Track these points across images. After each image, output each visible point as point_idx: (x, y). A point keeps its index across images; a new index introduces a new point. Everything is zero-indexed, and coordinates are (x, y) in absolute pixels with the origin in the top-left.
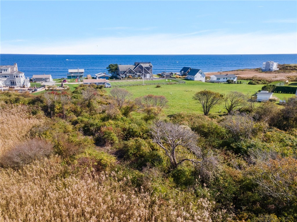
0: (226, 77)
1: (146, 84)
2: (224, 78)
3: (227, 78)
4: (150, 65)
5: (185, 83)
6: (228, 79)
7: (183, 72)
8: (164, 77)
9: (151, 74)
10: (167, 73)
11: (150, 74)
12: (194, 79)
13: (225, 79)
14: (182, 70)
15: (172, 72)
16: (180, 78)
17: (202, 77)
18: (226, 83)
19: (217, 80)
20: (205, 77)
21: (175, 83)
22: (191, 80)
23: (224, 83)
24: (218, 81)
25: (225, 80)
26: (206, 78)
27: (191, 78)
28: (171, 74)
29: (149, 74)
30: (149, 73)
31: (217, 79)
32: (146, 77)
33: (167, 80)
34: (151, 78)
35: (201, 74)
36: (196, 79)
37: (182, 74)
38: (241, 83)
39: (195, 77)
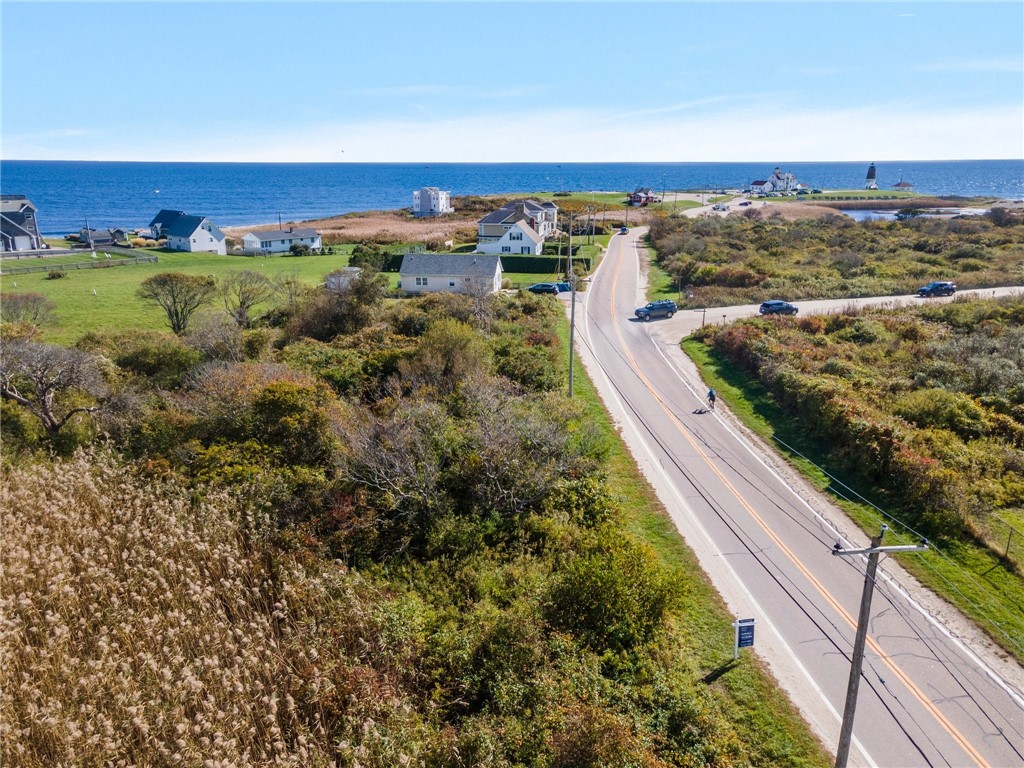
0: (289, 237)
1: (11, 271)
2: (283, 242)
3: (291, 241)
4: (23, 205)
5: (156, 260)
6: (294, 242)
7: (159, 225)
8: (88, 246)
9: (34, 237)
10: (102, 232)
11: (31, 238)
12: (190, 247)
13: (287, 242)
14: (156, 220)
15: (121, 229)
16: (148, 245)
17: (214, 239)
18: (287, 254)
19: (263, 246)
20: (223, 241)
21: (122, 264)
22: (179, 250)
23: (282, 254)
24: (264, 249)
25: (287, 246)
26: (229, 243)
27: (179, 243)
28: (117, 235)
29: (27, 238)
30: (27, 235)
31: (262, 243)
32: (14, 248)
33: (94, 255)
34: (37, 250)
35: (210, 230)
36: (194, 247)
37: (158, 234)
38: (331, 254)
39: (192, 241)
